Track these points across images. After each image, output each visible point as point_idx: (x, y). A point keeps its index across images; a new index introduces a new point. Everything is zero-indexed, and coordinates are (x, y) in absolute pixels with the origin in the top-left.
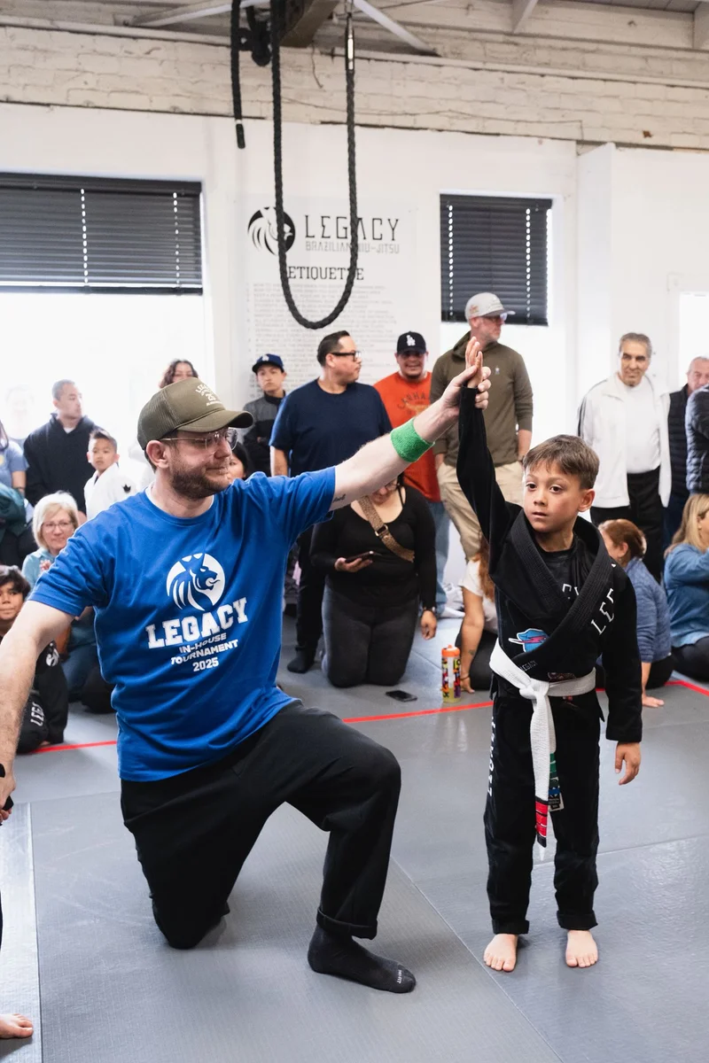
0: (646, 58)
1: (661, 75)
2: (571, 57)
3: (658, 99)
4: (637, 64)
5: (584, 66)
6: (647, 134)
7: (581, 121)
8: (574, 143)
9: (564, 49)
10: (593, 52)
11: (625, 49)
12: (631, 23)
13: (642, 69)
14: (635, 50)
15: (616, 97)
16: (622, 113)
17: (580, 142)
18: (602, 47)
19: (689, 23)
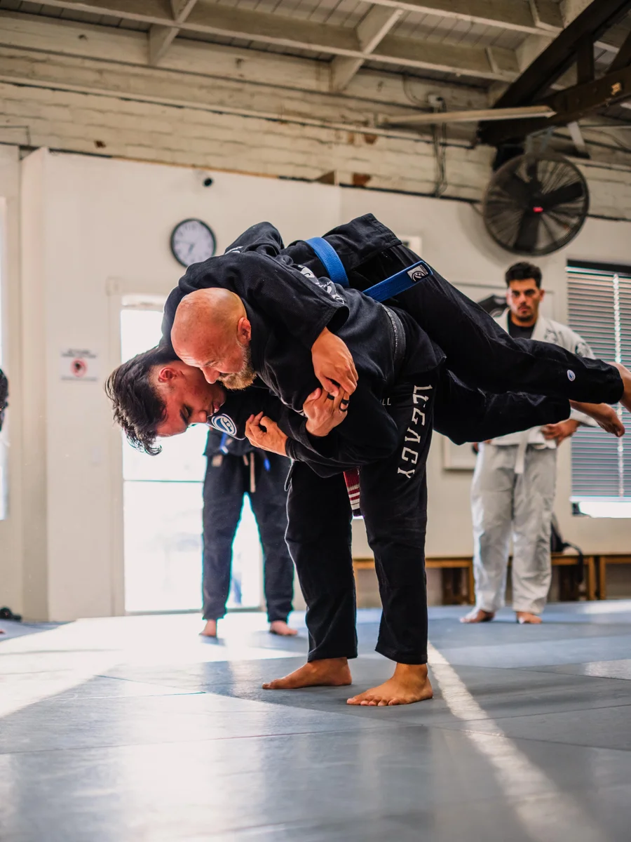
0: (100, 72)
1: (117, 88)
2: (20, 66)
3: (111, 111)
4: (92, 76)
5: (32, 75)
6: (100, 144)
7: (27, 127)
8: (16, 149)
9: (11, 57)
10: (43, 62)
11: (78, 62)
12: (82, 37)
13: (96, 82)
14: (88, 64)
15: (66, 106)
16: (72, 122)
17: (22, 148)
18: (52, 57)
19: (144, 41)
